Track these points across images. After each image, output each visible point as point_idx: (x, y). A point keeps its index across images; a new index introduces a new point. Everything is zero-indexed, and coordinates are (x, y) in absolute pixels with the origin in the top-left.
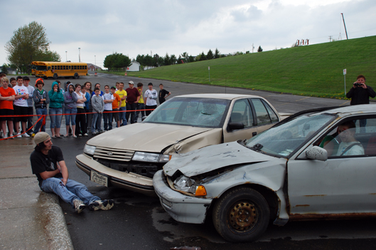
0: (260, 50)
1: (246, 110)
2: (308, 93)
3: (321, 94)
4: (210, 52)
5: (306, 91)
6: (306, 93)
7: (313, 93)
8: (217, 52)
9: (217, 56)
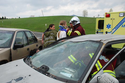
0: (19, 18)
1: (23, 36)
2: (36, 31)
3: (39, 31)
4: (3, 17)
5: (35, 30)
6: (35, 31)
7: (37, 31)
8: (5, 17)
9: (5, 19)
